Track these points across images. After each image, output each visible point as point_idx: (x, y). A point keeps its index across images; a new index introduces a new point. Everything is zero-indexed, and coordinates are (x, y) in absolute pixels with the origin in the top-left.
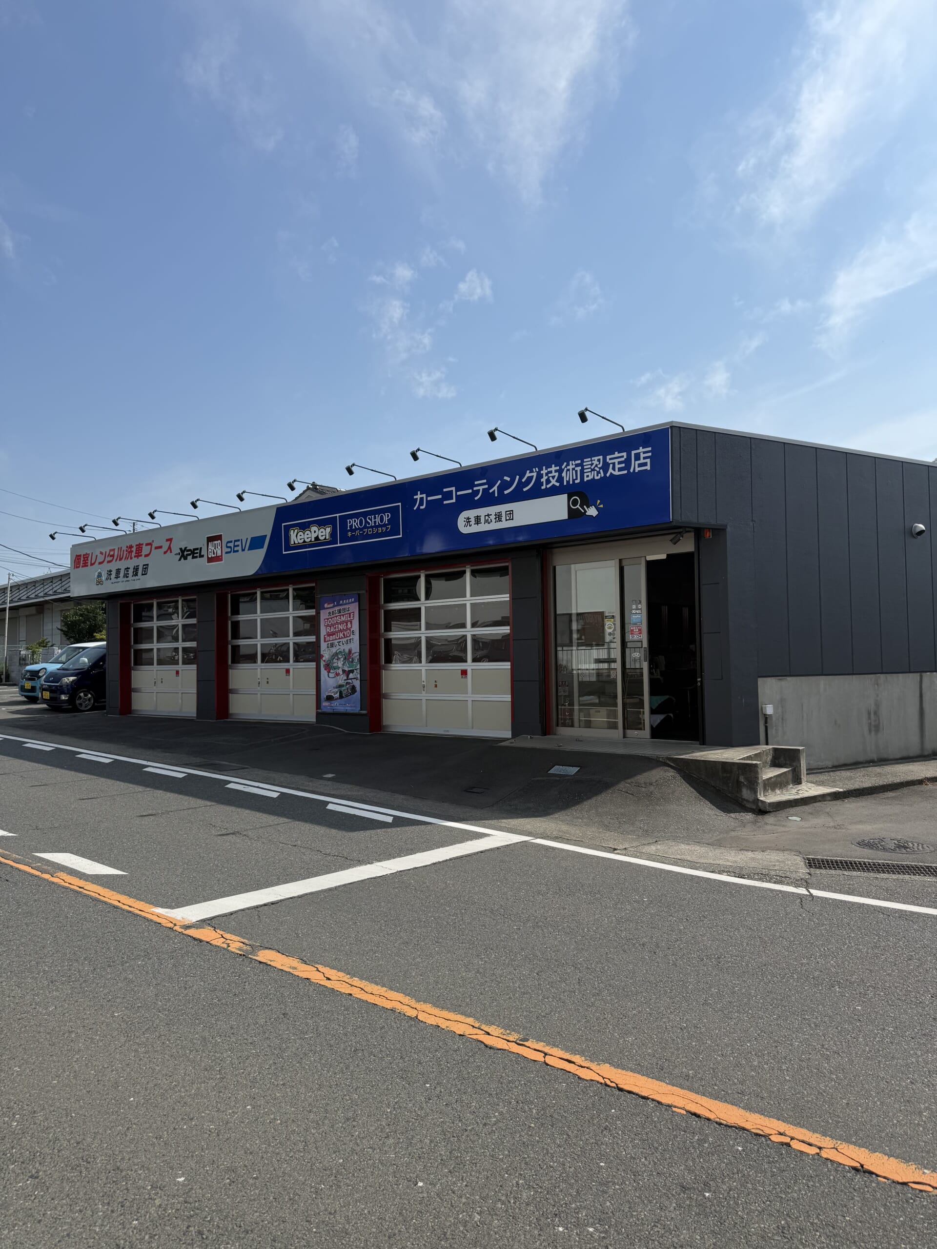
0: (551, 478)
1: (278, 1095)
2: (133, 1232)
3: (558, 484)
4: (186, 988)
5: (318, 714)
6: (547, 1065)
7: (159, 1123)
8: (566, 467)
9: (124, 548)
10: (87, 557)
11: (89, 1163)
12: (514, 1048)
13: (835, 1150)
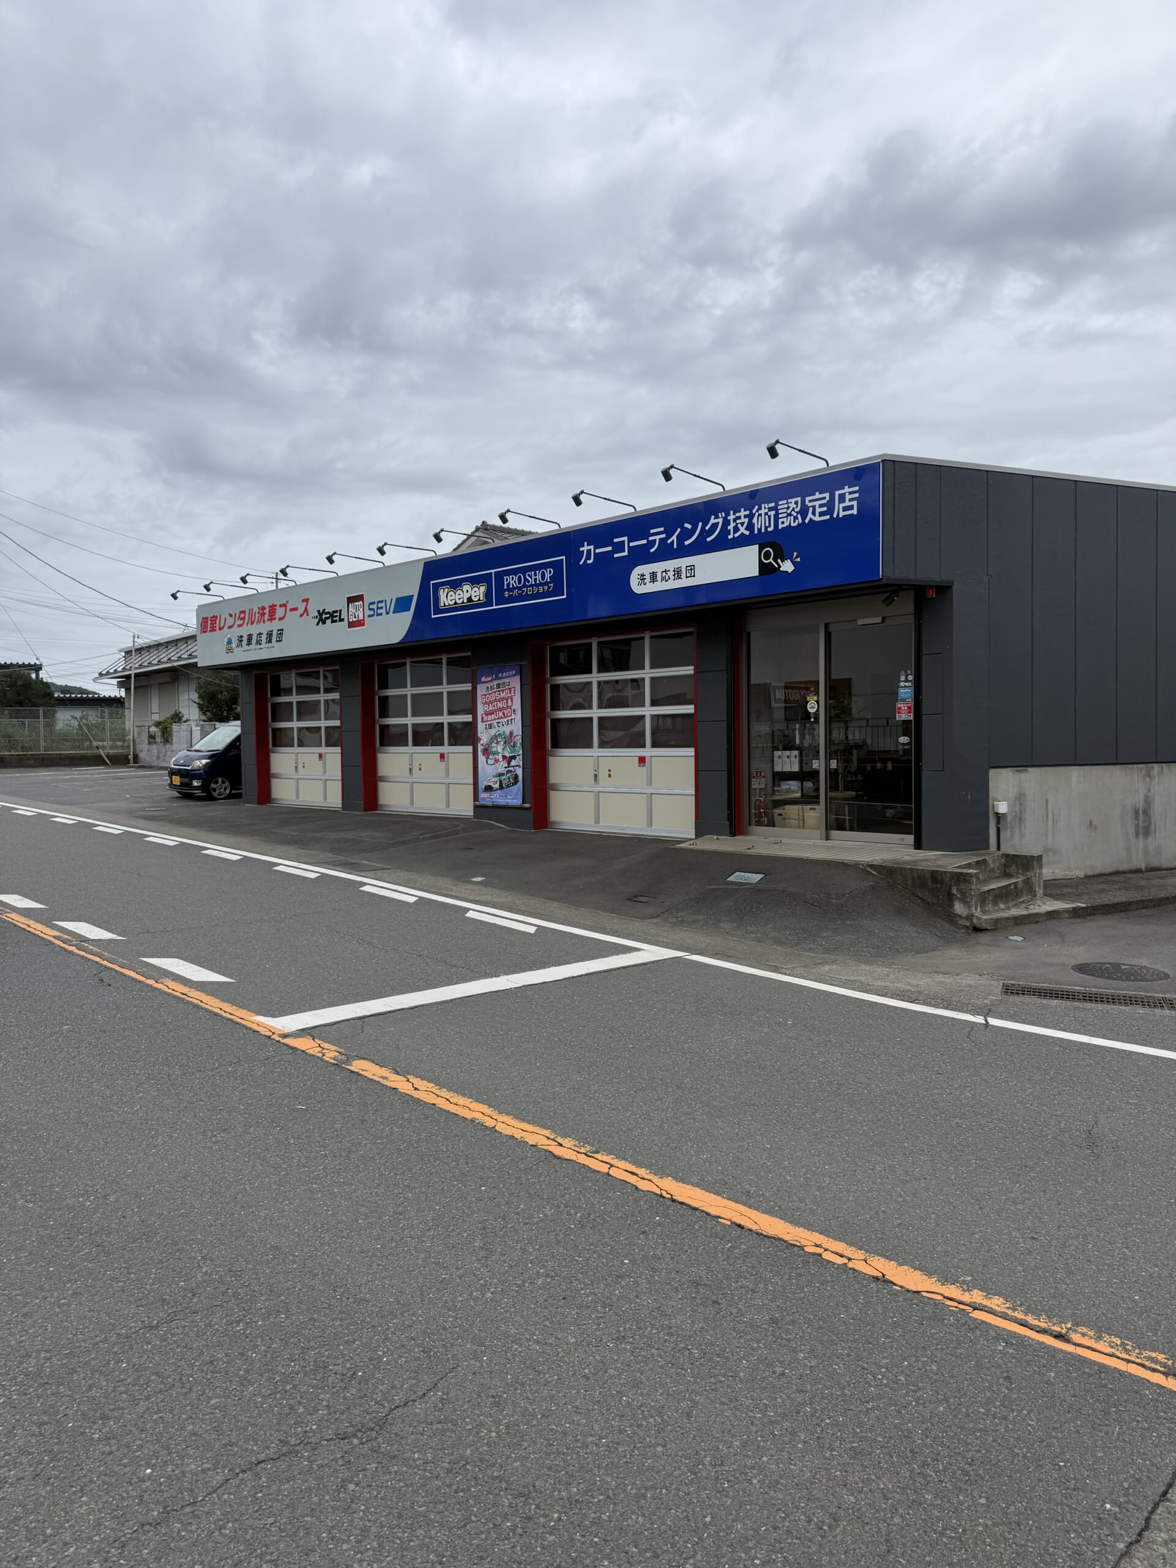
0: (739, 526)
3: (747, 533)
5: (476, 807)
6: (610, 1176)
8: (757, 511)
9: (256, 610)
10: (215, 620)
12: (583, 1159)
13: (864, 1262)
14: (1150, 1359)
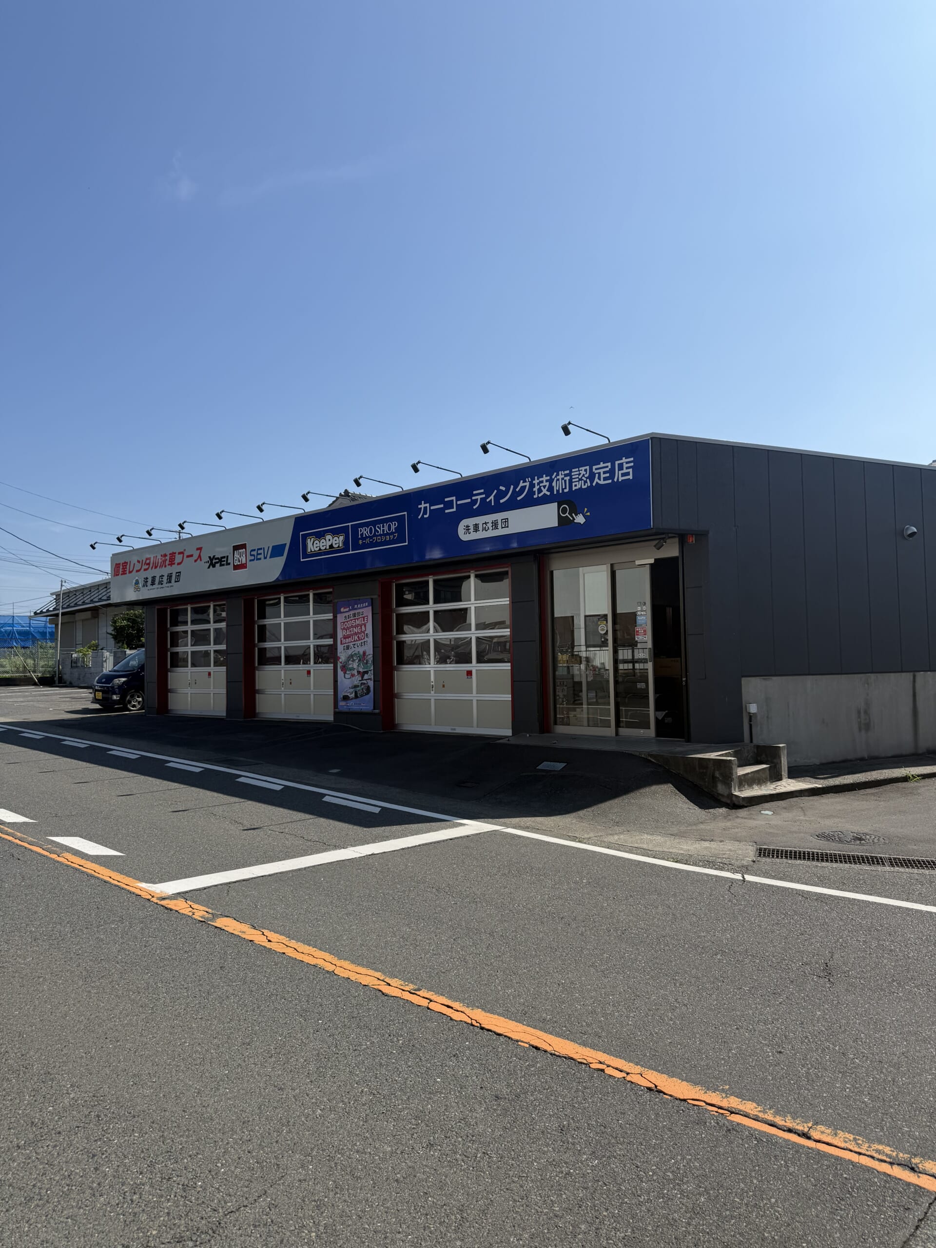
0: (542, 488)
1: (194, 1025)
2: (47, 1114)
3: (548, 493)
4: (145, 946)
5: (336, 714)
6: (428, 1008)
7: (91, 1043)
8: (556, 477)
9: (159, 557)
10: (126, 566)
11: (27, 1069)
12: (407, 996)
13: (640, 1075)
14: (878, 1151)
